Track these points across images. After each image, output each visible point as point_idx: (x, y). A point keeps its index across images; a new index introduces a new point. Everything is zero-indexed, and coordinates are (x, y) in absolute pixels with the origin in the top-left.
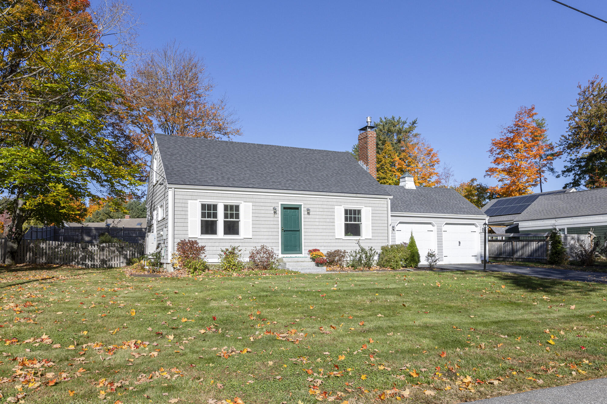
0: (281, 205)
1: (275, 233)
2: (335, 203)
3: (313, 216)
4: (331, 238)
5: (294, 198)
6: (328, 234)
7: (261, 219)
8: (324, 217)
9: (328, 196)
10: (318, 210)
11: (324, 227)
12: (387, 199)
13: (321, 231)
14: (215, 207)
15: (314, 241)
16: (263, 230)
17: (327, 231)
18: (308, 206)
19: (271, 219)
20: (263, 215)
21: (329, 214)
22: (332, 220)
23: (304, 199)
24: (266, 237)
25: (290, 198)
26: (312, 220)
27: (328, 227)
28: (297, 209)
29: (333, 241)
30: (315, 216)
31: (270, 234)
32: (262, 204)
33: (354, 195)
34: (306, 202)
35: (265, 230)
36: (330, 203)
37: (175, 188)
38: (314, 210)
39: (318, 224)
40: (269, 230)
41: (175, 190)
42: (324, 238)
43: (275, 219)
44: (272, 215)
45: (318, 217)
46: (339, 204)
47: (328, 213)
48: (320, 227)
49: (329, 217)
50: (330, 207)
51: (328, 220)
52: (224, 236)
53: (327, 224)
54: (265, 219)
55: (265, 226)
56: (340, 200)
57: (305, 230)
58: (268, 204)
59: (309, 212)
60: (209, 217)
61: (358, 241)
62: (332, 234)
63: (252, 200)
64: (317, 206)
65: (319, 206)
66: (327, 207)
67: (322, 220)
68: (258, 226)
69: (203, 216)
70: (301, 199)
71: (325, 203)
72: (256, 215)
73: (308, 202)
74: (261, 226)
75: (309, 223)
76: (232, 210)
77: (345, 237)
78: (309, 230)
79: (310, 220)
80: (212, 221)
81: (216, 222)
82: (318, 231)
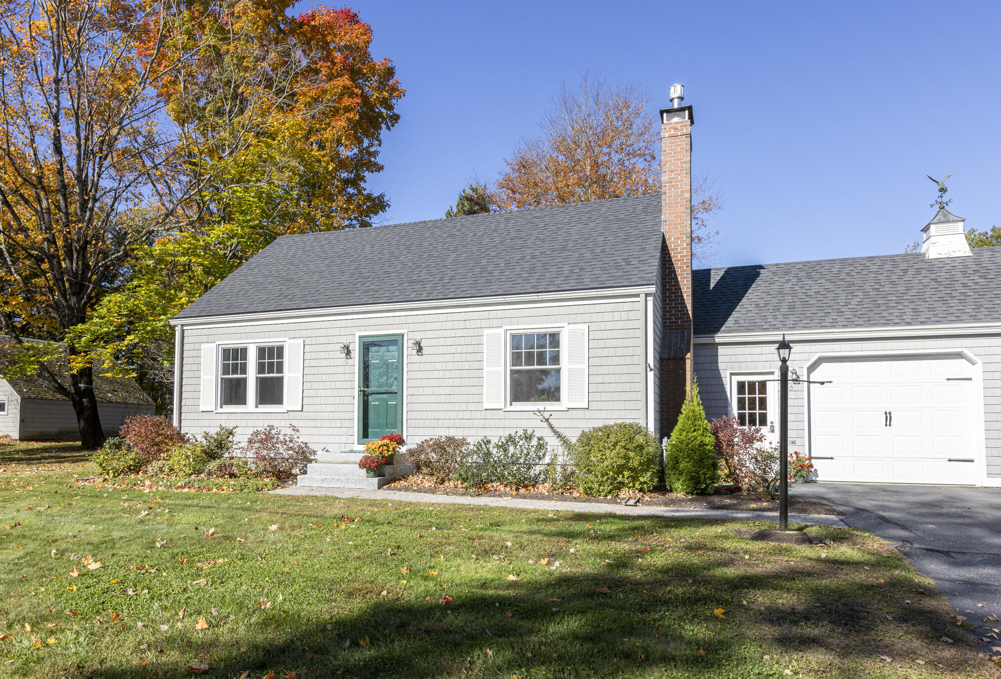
0: (360, 337)
1: (347, 400)
2: (485, 323)
3: (430, 359)
4: (472, 407)
5: (388, 321)
6: (465, 398)
7: (322, 370)
8: (457, 357)
9: (468, 306)
10: (442, 342)
11: (457, 382)
12: (638, 295)
13: (448, 390)
14: (244, 351)
15: (430, 415)
16: (323, 393)
17: (463, 390)
18: (417, 337)
19: (340, 370)
20: (324, 363)
21: (470, 349)
22: (476, 365)
23: (410, 320)
24: (329, 408)
25: (379, 321)
26: (428, 367)
27: (467, 382)
28: (394, 343)
29: (477, 415)
30: (435, 358)
31: (337, 400)
32: (323, 340)
33: (533, 297)
34: (412, 327)
35: (329, 393)
36: (473, 324)
37: (183, 325)
38: (433, 342)
39: (441, 374)
40: (335, 393)
41: (185, 328)
42: (457, 407)
43: (348, 369)
44: (343, 362)
45: (441, 358)
46: (495, 323)
47: (465, 349)
48: (446, 382)
49: (469, 357)
50: (471, 332)
51: (466, 365)
52: (257, 407)
53: (465, 374)
54: (328, 370)
55: (327, 385)
56: (500, 314)
57: (411, 391)
58: (336, 340)
59: (420, 350)
60: (235, 371)
61: (547, 415)
62: (476, 398)
63: (306, 333)
64: (441, 333)
65: (445, 334)
66: (465, 332)
67: (450, 366)
68: (315, 385)
69: (226, 371)
70: (403, 320)
71: (462, 324)
72: (313, 363)
73: (420, 327)
74: (321, 385)
75: (420, 375)
76: (271, 356)
77: (511, 405)
78: (420, 391)
79: (422, 367)
80: (238, 380)
81: (245, 380)
82: (441, 391)
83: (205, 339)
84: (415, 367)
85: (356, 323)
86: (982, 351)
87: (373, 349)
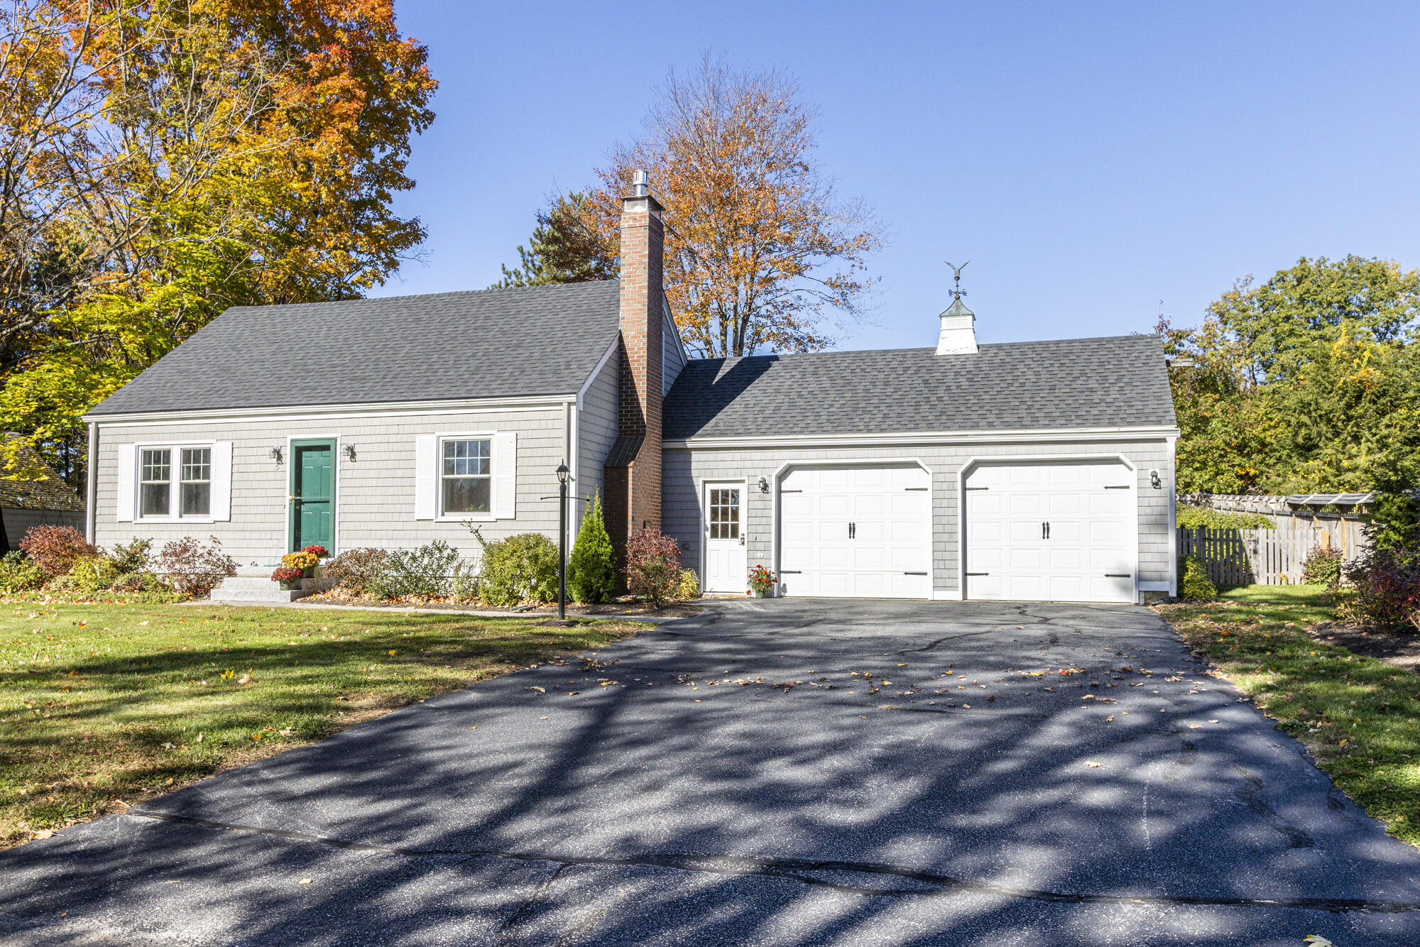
0: (292, 441)
1: (278, 509)
2: (418, 429)
3: (363, 465)
4: (405, 517)
5: (321, 423)
6: (398, 508)
7: (252, 476)
8: (390, 464)
9: (402, 410)
10: (375, 447)
11: (390, 491)
12: (561, 404)
13: (380, 500)
14: (167, 454)
15: (363, 526)
16: (253, 501)
17: (396, 500)
18: (350, 442)
19: (271, 476)
20: (254, 468)
21: (404, 455)
22: (409, 473)
23: (343, 423)
24: (259, 518)
25: (311, 424)
26: (360, 474)
27: (399, 491)
28: (327, 448)
29: (409, 526)
30: (369, 465)
31: (268, 509)
32: (252, 443)
33: (462, 403)
34: (346, 431)
35: (259, 501)
36: (407, 429)
37: (97, 423)
38: (366, 448)
39: (374, 482)
40: (265, 501)
41: (100, 426)
42: (389, 517)
43: (279, 475)
44: (273, 467)
45: (374, 465)
46: (428, 428)
47: (399, 456)
48: (379, 491)
49: (402, 464)
50: (405, 438)
51: (400, 473)
52: (181, 516)
53: (397, 482)
54: (258, 476)
55: (257, 493)
56: (433, 419)
57: (344, 500)
58: (266, 443)
59: (353, 455)
60: (157, 477)
61: (475, 526)
62: (408, 508)
63: (235, 435)
64: (374, 439)
65: (379, 438)
66: (398, 438)
67: (384, 473)
68: (244, 493)
69: (147, 475)
70: (337, 423)
71: (395, 430)
72: (242, 468)
73: (353, 431)
74: (251, 493)
75: (352, 483)
76: (197, 460)
77: (443, 515)
78: (353, 500)
79: (356, 474)
80: (160, 486)
81: (167, 486)
82: (373, 500)
83: (123, 439)
84: (348, 474)
85: (288, 425)
86: (933, 460)
87: (305, 454)
